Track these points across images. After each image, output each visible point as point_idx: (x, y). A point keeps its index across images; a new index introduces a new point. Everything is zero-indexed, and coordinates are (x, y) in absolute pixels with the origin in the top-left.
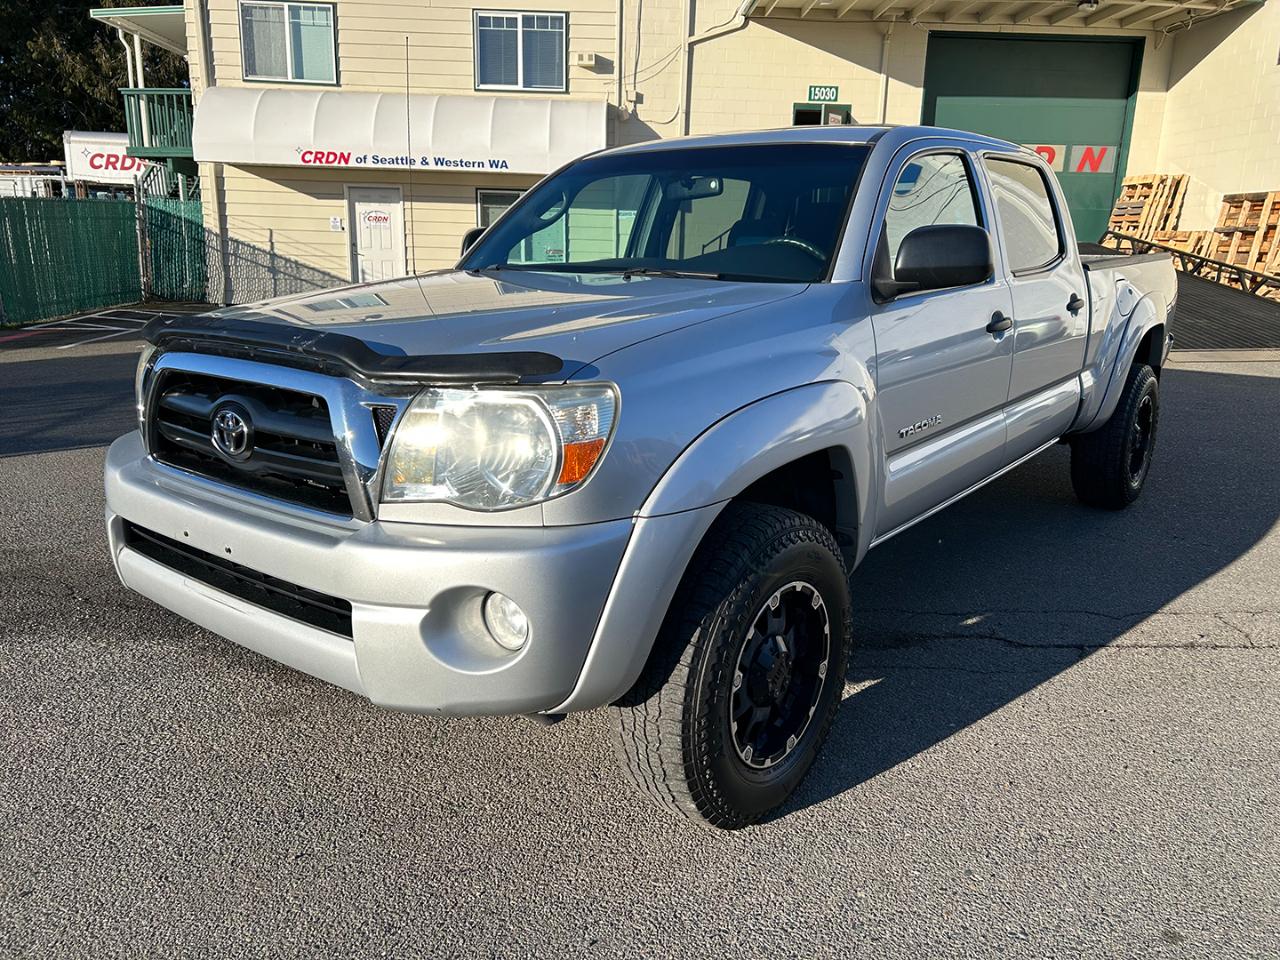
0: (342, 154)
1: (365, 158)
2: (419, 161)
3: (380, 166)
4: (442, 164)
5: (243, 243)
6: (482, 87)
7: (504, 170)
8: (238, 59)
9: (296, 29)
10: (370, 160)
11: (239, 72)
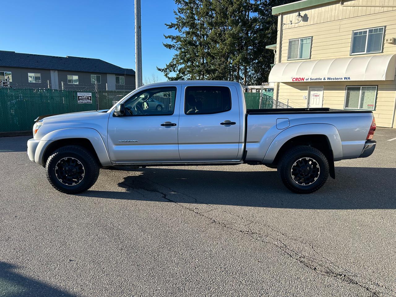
0: (302, 78)
1: (308, 79)
2: (323, 79)
3: (312, 81)
4: (329, 79)
5: (281, 103)
6: (352, 54)
7: (349, 80)
8: (287, 55)
9: (302, 45)
10: (309, 79)
11: (286, 58)
